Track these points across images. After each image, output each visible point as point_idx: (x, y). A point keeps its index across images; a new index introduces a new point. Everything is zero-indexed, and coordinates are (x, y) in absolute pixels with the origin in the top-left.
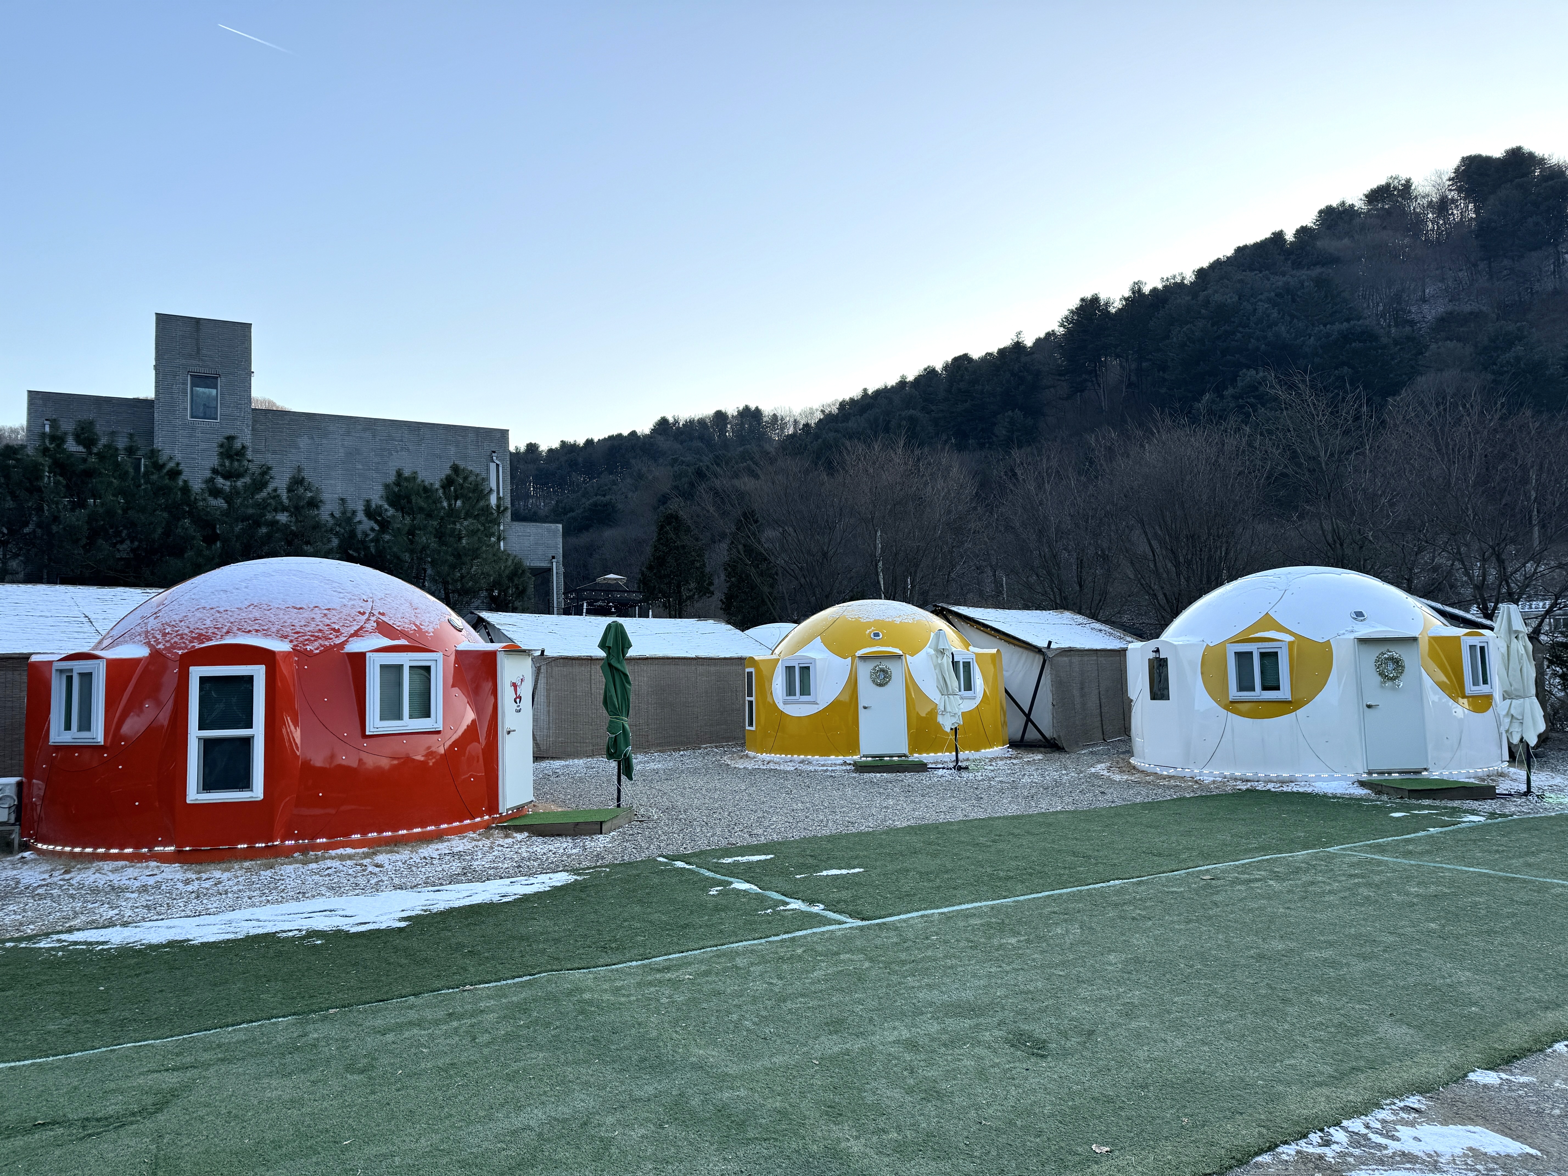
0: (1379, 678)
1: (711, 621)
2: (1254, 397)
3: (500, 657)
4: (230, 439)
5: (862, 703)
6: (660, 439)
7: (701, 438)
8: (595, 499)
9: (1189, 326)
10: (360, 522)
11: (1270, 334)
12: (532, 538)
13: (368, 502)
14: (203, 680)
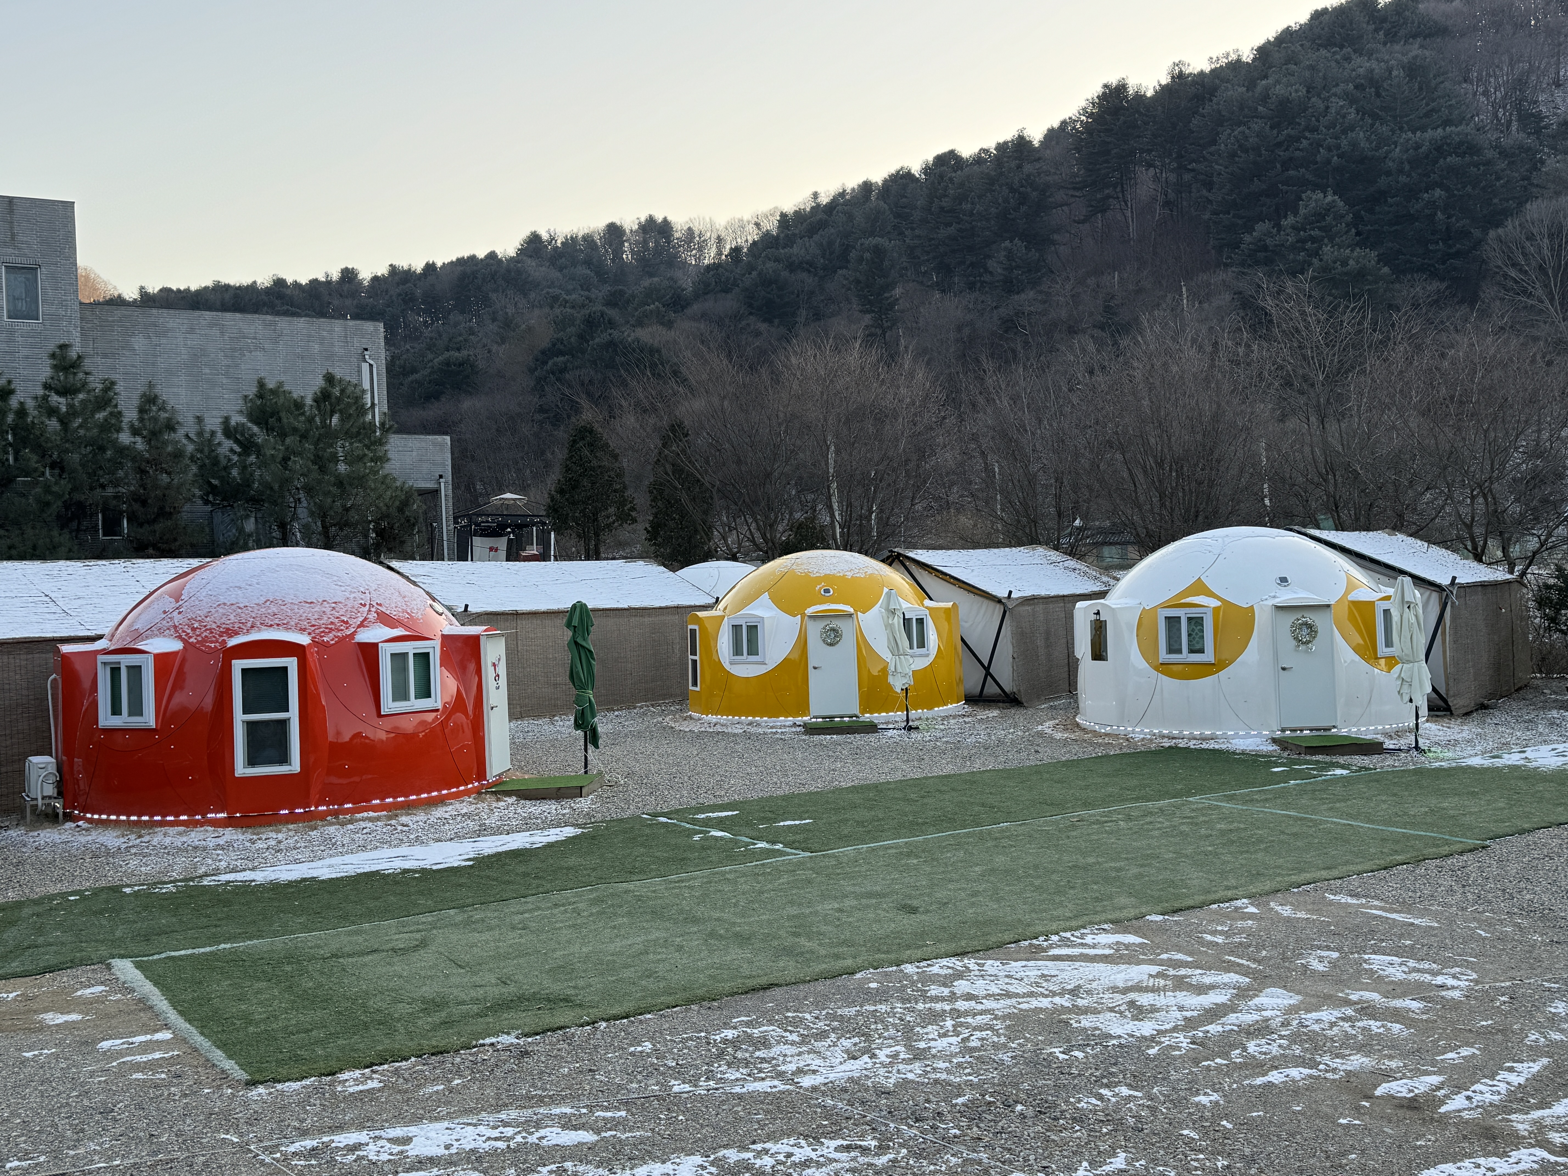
0: (1294, 643)
1: (641, 563)
2: (1320, 229)
3: (483, 640)
4: (63, 347)
5: (812, 663)
6: (531, 263)
7: (588, 263)
8: (447, 355)
9: (1241, 129)
10: (219, 444)
11: (1344, 142)
12: (414, 453)
13: (227, 420)
14: (245, 671)
